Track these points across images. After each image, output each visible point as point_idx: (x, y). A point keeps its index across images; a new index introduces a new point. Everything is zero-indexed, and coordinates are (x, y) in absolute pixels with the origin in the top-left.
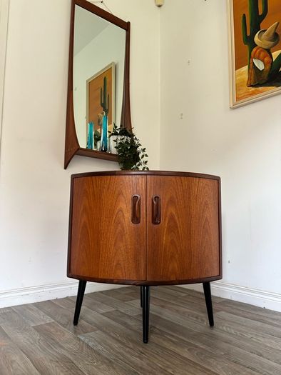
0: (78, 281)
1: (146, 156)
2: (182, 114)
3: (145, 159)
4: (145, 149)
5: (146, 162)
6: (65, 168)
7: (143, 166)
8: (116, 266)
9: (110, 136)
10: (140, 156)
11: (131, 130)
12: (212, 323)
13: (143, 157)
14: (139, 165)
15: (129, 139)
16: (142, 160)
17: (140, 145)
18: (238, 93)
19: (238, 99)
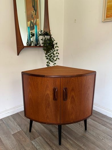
0: (30, 120)
1: (58, 47)
2: (75, 20)
3: (57, 48)
4: (57, 43)
5: (58, 50)
6: (18, 55)
7: (56, 52)
8: (46, 118)
9: (39, 36)
10: (55, 46)
11: (50, 32)
12: (86, 129)
13: (56, 47)
14: (54, 51)
15: (49, 37)
16: (56, 49)
17: (54, 40)
18: (107, 13)
19: (107, 17)
